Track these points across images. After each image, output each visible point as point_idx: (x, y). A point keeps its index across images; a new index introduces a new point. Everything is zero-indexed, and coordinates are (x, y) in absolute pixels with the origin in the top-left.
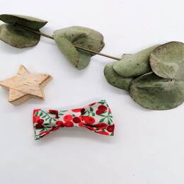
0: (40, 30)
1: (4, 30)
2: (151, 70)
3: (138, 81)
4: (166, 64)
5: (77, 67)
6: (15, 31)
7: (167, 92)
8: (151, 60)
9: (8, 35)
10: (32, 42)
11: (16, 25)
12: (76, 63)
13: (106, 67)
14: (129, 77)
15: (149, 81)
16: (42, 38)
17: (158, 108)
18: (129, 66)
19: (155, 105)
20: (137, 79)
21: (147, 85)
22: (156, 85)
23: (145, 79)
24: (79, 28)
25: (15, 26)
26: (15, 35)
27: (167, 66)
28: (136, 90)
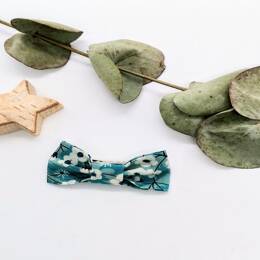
0: (71, 44)
1: (18, 42)
2: (231, 107)
3: (211, 123)
4: (254, 97)
5: (119, 98)
6: (34, 44)
7: (254, 141)
8: (231, 91)
9: (22, 49)
10: (59, 61)
11: (36, 35)
12: (119, 93)
13: (163, 100)
14: (197, 117)
15: (228, 123)
16: (74, 56)
17: (239, 166)
18: (197, 99)
19: (235, 161)
20: (210, 119)
21: (224, 129)
22: (238, 129)
23: (221, 120)
24: (129, 42)
25: (34, 37)
26: (33, 50)
27: (256, 101)
28: (207, 136)
